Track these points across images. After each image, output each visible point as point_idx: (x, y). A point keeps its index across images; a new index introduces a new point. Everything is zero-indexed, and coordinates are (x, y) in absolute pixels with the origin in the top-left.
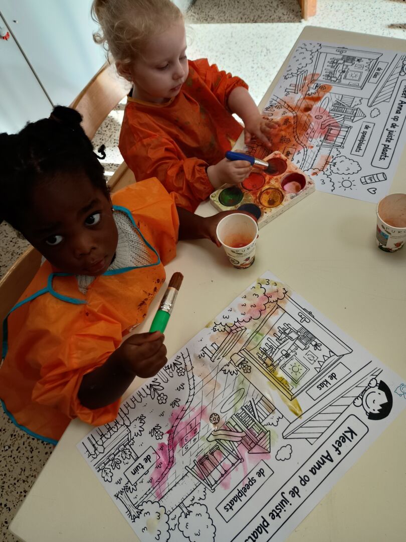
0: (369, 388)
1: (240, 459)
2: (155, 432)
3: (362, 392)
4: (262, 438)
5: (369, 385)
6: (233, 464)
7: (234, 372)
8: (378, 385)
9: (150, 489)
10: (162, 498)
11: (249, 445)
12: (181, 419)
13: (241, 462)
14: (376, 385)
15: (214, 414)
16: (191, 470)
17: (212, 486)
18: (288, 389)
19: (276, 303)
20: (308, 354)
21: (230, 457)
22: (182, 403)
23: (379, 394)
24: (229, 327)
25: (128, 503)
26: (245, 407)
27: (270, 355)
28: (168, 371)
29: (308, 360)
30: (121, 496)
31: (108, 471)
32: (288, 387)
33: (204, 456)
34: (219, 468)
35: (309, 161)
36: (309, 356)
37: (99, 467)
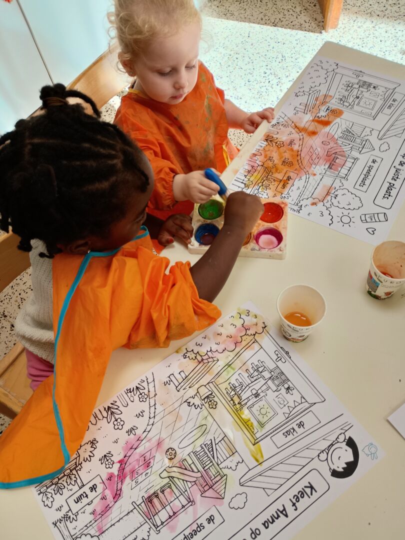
0: (336, 443)
1: (191, 501)
2: (106, 460)
3: (329, 446)
4: (217, 482)
5: (336, 440)
6: (183, 506)
7: (198, 406)
8: (346, 441)
9: (91, 522)
10: (103, 533)
11: (203, 488)
12: (136, 449)
13: (191, 505)
14: (344, 441)
15: (171, 448)
16: (138, 506)
17: (158, 527)
18: (253, 432)
19: (253, 336)
20: (278, 397)
21: (181, 498)
22: (139, 432)
23: (346, 450)
24: (201, 356)
25: (66, 533)
26: (205, 445)
27: (240, 392)
28: (129, 394)
29: (278, 402)
30: (60, 525)
31: (49, 495)
32: (253, 430)
33: (154, 493)
34: (168, 508)
35: (310, 190)
36: (280, 400)
37: (40, 490)
